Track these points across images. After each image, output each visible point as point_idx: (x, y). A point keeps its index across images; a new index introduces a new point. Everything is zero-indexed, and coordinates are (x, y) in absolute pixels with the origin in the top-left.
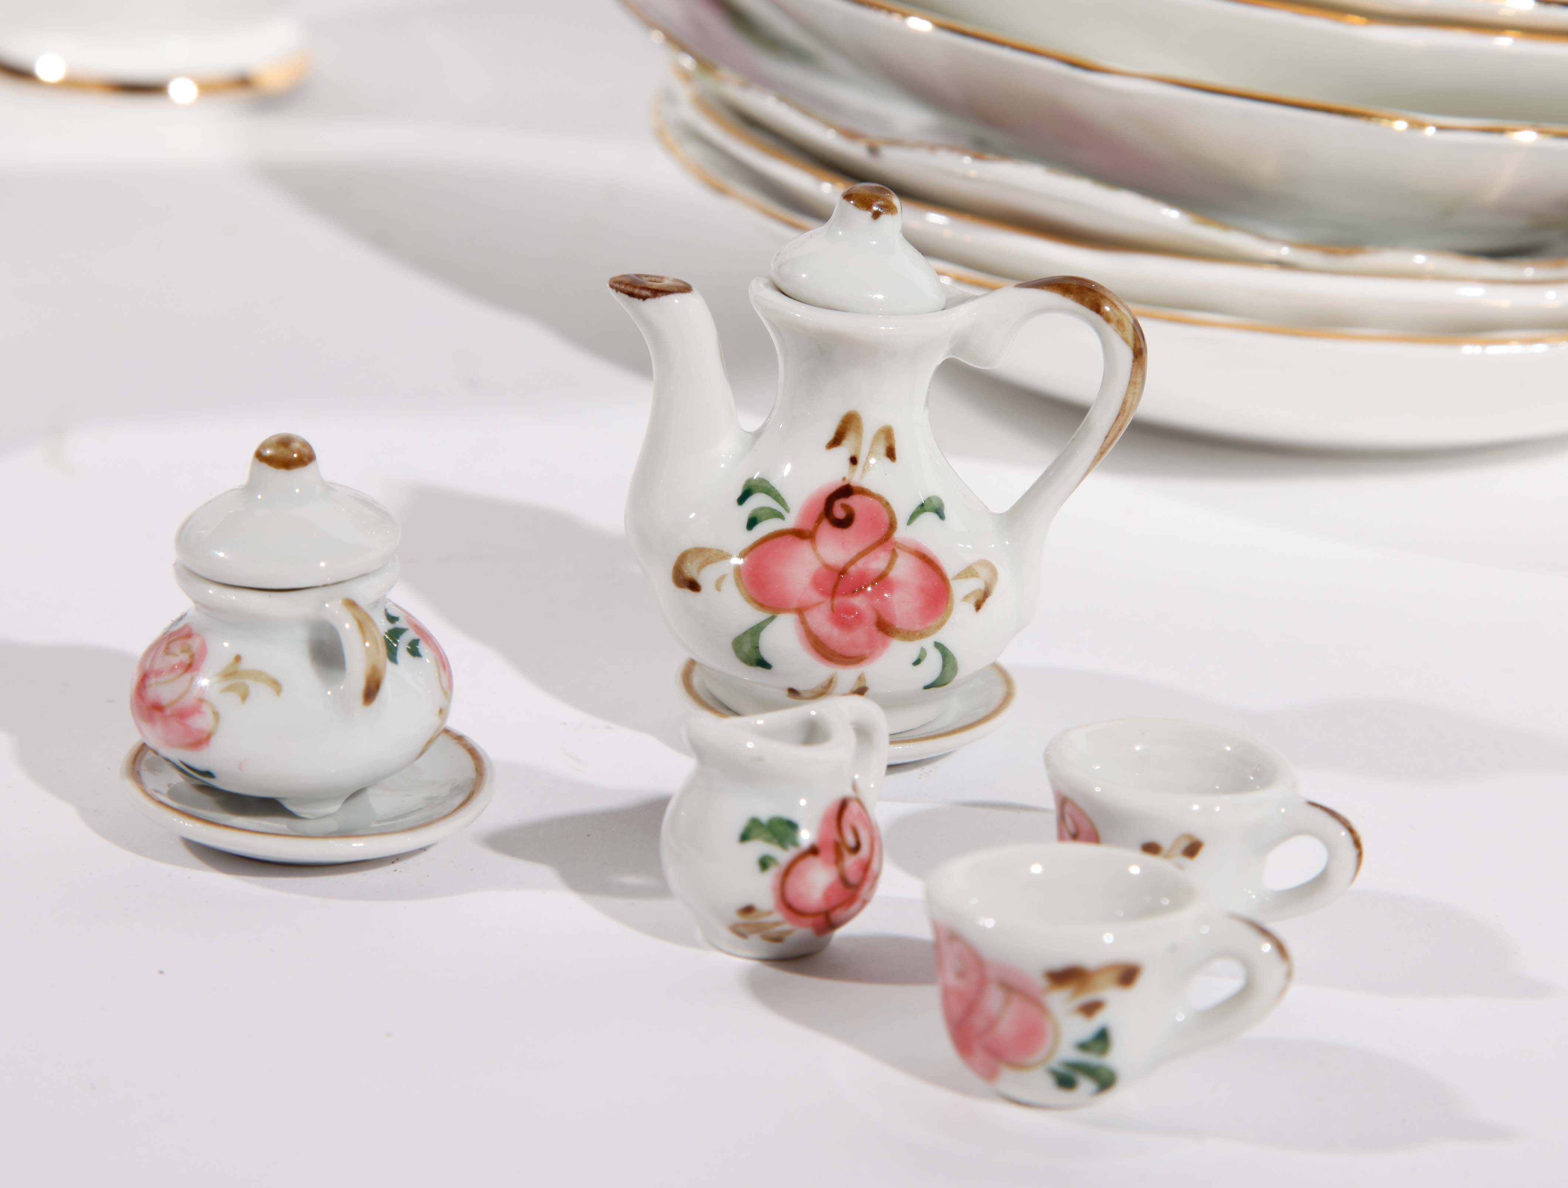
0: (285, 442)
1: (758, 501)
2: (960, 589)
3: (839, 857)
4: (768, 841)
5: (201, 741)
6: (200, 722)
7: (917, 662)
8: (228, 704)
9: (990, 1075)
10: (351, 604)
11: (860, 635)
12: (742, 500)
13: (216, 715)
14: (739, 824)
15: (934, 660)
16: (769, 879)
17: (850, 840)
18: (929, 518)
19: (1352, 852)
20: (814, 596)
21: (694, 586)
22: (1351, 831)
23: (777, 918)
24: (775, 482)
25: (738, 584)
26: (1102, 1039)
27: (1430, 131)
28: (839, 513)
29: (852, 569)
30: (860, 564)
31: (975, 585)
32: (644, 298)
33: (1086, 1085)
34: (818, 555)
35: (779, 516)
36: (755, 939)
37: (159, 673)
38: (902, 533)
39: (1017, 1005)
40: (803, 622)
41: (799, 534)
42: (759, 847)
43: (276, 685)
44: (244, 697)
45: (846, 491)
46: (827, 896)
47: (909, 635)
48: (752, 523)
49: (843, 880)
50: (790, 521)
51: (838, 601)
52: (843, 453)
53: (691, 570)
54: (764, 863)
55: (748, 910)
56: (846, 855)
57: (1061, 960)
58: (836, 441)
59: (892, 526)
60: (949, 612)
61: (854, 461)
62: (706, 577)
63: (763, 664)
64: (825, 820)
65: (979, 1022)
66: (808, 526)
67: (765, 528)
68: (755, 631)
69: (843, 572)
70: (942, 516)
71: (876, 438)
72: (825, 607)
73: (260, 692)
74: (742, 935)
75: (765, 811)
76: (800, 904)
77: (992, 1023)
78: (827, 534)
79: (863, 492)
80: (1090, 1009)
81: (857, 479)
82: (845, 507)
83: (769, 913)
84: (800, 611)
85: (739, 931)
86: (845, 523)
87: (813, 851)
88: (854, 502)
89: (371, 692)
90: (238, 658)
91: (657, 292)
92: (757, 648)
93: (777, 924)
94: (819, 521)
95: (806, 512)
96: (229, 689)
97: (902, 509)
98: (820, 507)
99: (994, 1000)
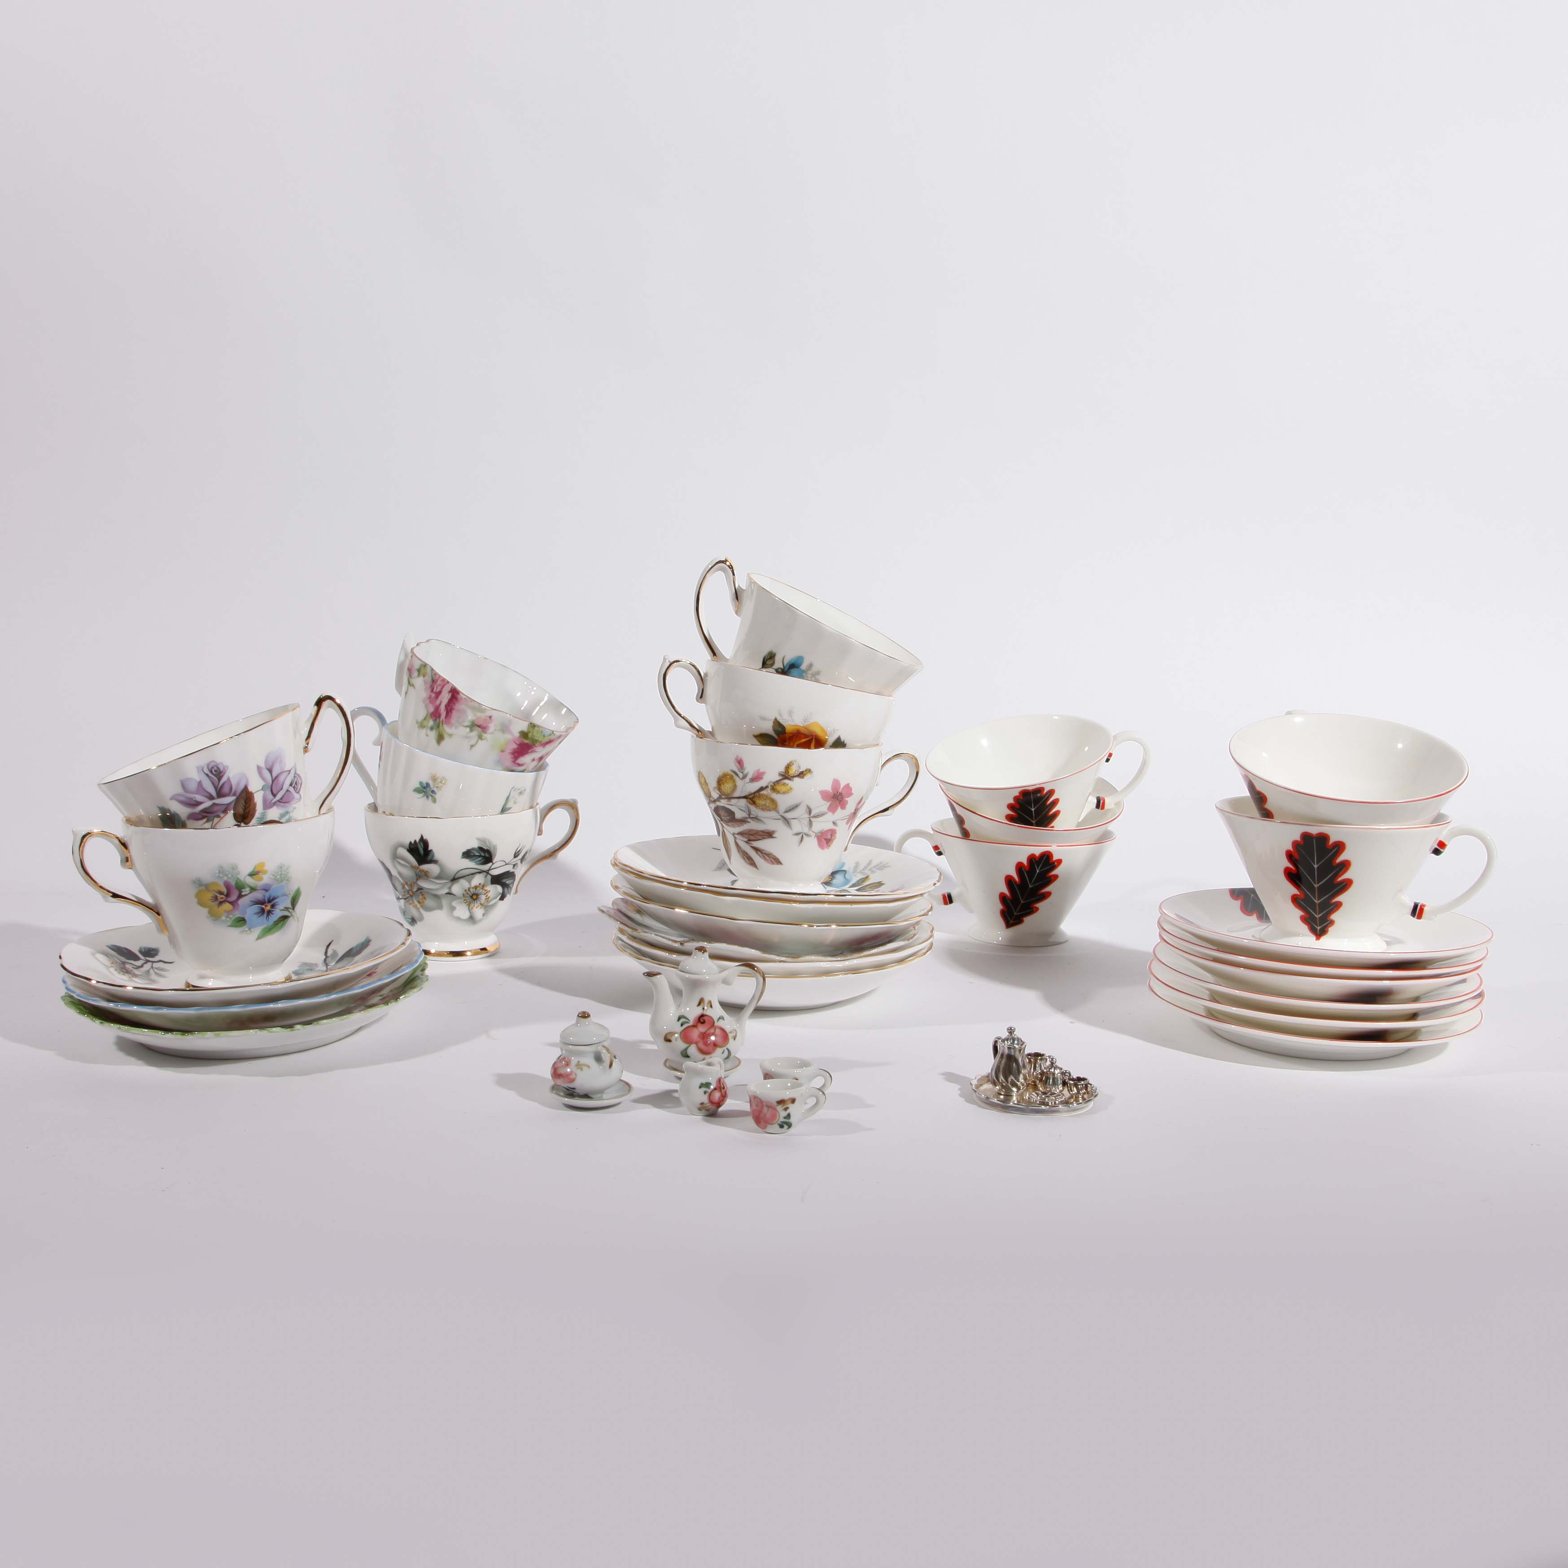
0: (584, 1013)
1: (682, 1020)
2: (730, 1036)
3: (721, 1091)
4: (705, 1087)
5: (573, 1080)
6: (573, 1076)
7: (723, 1053)
8: (578, 1072)
9: (764, 1128)
10: (604, 1046)
11: (711, 1048)
12: (678, 1020)
13: (576, 1075)
14: (699, 1085)
15: (726, 1052)
16: (707, 1095)
17: (722, 1086)
18: (721, 1020)
19: (830, 1078)
20: (699, 1040)
21: (670, 1041)
22: (829, 1074)
23: (708, 1105)
24: (686, 1015)
25: (681, 1038)
26: (789, 1116)
27: (815, 927)
28: (702, 1021)
29: (707, 1033)
30: (708, 1031)
31: (734, 1034)
32: (652, 976)
33: (786, 1127)
34: (699, 1031)
35: (688, 1023)
36: (703, 1111)
37: (560, 1067)
38: (716, 1024)
39: (770, 1110)
40: (697, 1046)
41: (694, 1026)
42: (704, 1089)
43: (588, 1067)
44: (582, 1070)
45: (702, 1016)
46: (719, 1098)
47: (721, 1047)
48: (682, 1025)
49: (722, 1095)
50: (691, 1024)
51: (705, 1040)
52: (700, 1007)
53: (669, 1037)
54: (705, 1093)
55: (702, 1104)
56: (722, 1090)
57: (779, 1098)
58: (699, 1004)
59: (714, 1022)
60: (729, 1041)
61: (703, 1009)
62: (673, 1039)
63: (688, 1057)
64: (717, 1082)
65: (762, 1115)
66: (695, 1024)
67: (685, 1026)
68: (686, 1049)
69: (705, 1033)
70: (724, 1020)
71: (708, 1003)
72: (702, 1042)
73: (585, 1068)
74: (700, 1110)
75: (704, 1081)
76: (713, 1101)
77: (765, 1115)
78: (700, 1025)
79: (706, 1015)
80: (786, 1109)
81: (705, 1013)
82: (703, 1019)
83: (707, 1104)
84: (696, 1043)
85: (700, 1109)
86: (703, 1023)
87: (715, 1089)
88: (705, 1018)
89: (611, 1066)
90: (579, 1062)
91: (655, 975)
92: (686, 1053)
93: (709, 1106)
94: (697, 1023)
95: (694, 1021)
96: (578, 1068)
97: (715, 1019)
98: (697, 1020)
99: (765, 1110)
